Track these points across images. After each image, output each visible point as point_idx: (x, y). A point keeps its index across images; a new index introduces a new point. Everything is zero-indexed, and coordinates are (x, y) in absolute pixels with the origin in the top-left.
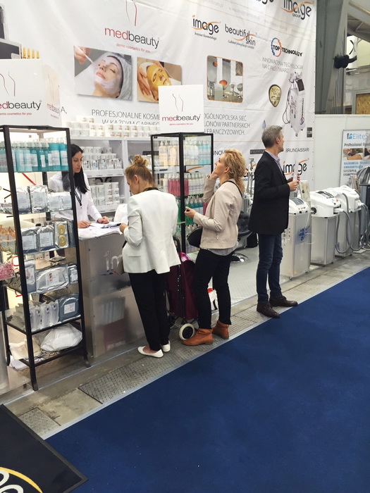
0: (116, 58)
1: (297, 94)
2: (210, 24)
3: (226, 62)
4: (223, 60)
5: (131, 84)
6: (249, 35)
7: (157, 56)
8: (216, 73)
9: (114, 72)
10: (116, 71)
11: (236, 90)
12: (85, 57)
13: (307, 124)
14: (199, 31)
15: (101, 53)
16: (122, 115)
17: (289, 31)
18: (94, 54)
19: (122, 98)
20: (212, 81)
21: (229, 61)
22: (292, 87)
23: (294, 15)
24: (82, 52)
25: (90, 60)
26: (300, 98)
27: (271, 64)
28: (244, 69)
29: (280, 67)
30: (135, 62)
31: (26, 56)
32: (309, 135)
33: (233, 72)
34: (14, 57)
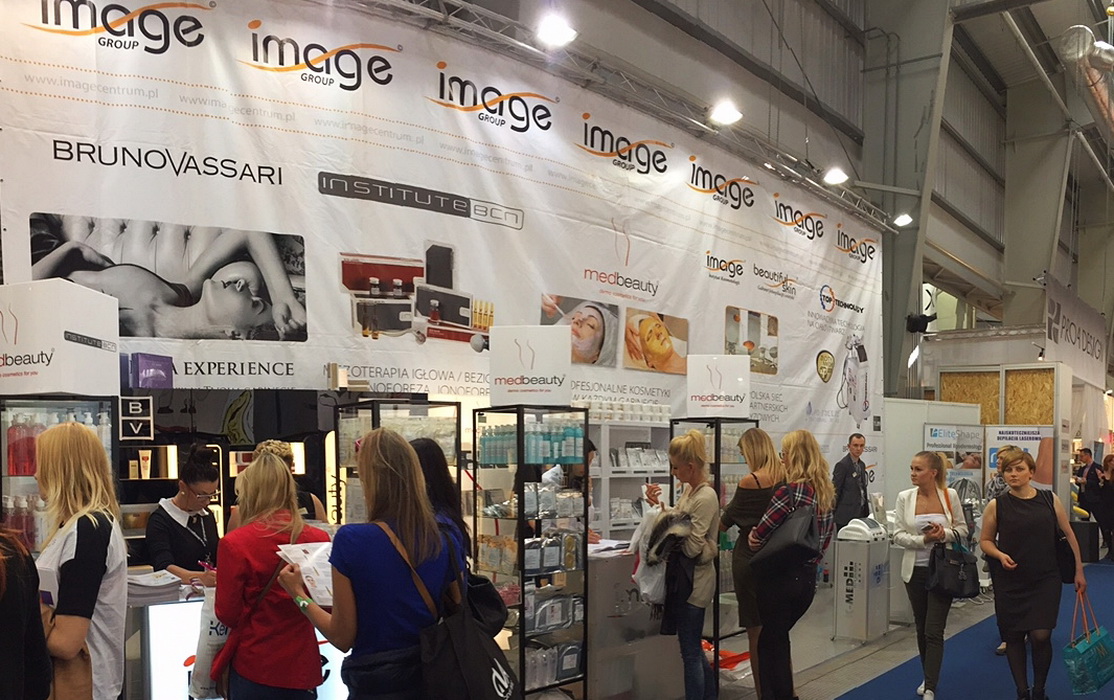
0: (597, 309)
1: (857, 365)
2: (731, 263)
3: (754, 315)
4: (750, 312)
5: (615, 344)
6: (786, 280)
7: (653, 307)
8: (738, 331)
9: (592, 327)
10: (596, 326)
11: (769, 357)
12: (555, 308)
13: (873, 411)
14: (713, 273)
15: (578, 302)
16: (599, 389)
18: (567, 304)
19: (600, 364)
20: (732, 342)
21: (758, 315)
22: (850, 356)
23: (852, 256)
24: (552, 302)
25: (561, 312)
26: (862, 372)
27: (820, 321)
28: (779, 327)
29: (833, 326)
30: (623, 314)
31: (478, 311)
32: (877, 428)
33: (764, 330)
34: (463, 312)
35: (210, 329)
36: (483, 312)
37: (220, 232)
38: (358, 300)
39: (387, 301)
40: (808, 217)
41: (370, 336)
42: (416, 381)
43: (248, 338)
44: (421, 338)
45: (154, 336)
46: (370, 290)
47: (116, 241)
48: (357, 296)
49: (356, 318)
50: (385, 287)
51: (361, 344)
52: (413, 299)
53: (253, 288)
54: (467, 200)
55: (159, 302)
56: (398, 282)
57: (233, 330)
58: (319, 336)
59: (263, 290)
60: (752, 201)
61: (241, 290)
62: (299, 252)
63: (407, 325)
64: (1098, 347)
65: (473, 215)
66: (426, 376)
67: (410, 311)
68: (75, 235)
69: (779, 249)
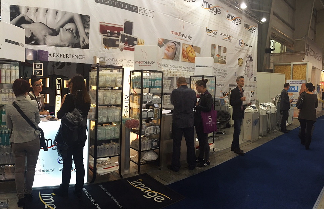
0: (174, 43)
1: (250, 63)
2: (213, 31)
3: (220, 47)
4: (218, 46)
5: (179, 54)
6: (229, 37)
7: (190, 43)
8: (215, 51)
9: (173, 49)
10: (174, 48)
11: (223, 59)
12: (162, 42)
13: (254, 76)
14: (208, 34)
15: (169, 41)
16: (174, 67)
17: (247, 37)
18: (165, 41)
19: (175, 60)
20: (213, 54)
21: (221, 47)
22: (248, 60)
23: (249, 31)
24: (161, 40)
25: (164, 44)
26: (251, 64)
27: (239, 49)
28: (227, 50)
29: (243, 51)
30: (181, 45)
31: (139, 42)
32: (255, 80)
33: (222, 51)
34: (135, 42)
35: (62, 44)
36: (141, 43)
37: (66, 13)
38: (104, 37)
39: (112, 38)
40: (236, 18)
41: (107, 48)
42: (120, 63)
43: (72, 47)
44: (122, 50)
45: (45, 45)
46: (107, 34)
47: (35, 14)
48: (104, 36)
49: (103, 43)
50: (112, 34)
51: (104, 50)
52: (120, 38)
53: (74, 32)
54: (137, 7)
55: (47, 34)
56: (116, 32)
57: (68, 44)
58: (92, 48)
59: (77, 32)
60: (220, 13)
61: (71, 32)
62: (88, 21)
63: (118, 46)
64: (320, 58)
65: (139, 12)
66: (123, 61)
67: (119, 41)
68: (23, 12)
69: (227, 27)
